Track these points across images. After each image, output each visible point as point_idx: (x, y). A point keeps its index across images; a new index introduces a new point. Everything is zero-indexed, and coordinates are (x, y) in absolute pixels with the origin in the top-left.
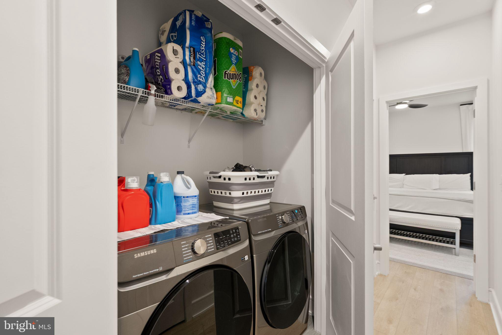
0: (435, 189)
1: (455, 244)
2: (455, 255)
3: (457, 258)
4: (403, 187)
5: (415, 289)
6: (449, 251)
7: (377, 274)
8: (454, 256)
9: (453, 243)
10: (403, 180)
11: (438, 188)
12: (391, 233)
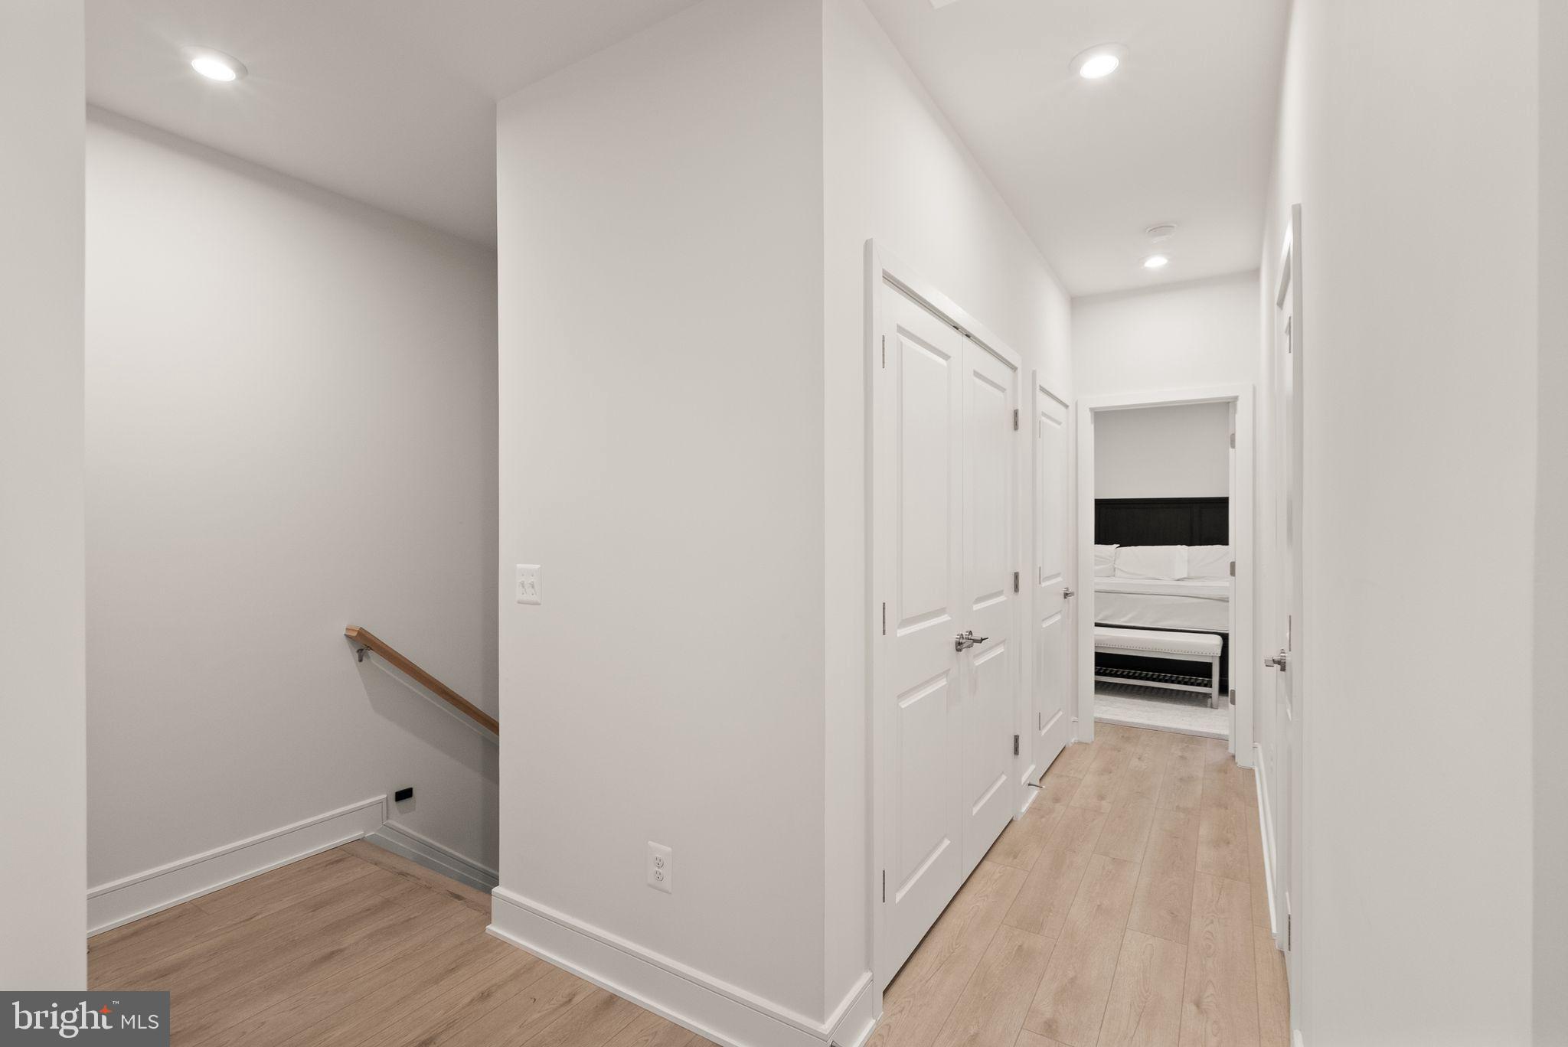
0: (1178, 578)
1: (1211, 687)
2: (1212, 707)
3: (1215, 711)
4: (1114, 576)
5: (1139, 759)
6: (1202, 700)
7: (1072, 741)
8: (1209, 710)
9: (1209, 685)
10: (1115, 561)
11: (1185, 576)
12: (1097, 673)
